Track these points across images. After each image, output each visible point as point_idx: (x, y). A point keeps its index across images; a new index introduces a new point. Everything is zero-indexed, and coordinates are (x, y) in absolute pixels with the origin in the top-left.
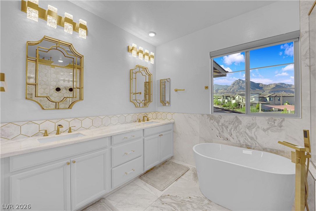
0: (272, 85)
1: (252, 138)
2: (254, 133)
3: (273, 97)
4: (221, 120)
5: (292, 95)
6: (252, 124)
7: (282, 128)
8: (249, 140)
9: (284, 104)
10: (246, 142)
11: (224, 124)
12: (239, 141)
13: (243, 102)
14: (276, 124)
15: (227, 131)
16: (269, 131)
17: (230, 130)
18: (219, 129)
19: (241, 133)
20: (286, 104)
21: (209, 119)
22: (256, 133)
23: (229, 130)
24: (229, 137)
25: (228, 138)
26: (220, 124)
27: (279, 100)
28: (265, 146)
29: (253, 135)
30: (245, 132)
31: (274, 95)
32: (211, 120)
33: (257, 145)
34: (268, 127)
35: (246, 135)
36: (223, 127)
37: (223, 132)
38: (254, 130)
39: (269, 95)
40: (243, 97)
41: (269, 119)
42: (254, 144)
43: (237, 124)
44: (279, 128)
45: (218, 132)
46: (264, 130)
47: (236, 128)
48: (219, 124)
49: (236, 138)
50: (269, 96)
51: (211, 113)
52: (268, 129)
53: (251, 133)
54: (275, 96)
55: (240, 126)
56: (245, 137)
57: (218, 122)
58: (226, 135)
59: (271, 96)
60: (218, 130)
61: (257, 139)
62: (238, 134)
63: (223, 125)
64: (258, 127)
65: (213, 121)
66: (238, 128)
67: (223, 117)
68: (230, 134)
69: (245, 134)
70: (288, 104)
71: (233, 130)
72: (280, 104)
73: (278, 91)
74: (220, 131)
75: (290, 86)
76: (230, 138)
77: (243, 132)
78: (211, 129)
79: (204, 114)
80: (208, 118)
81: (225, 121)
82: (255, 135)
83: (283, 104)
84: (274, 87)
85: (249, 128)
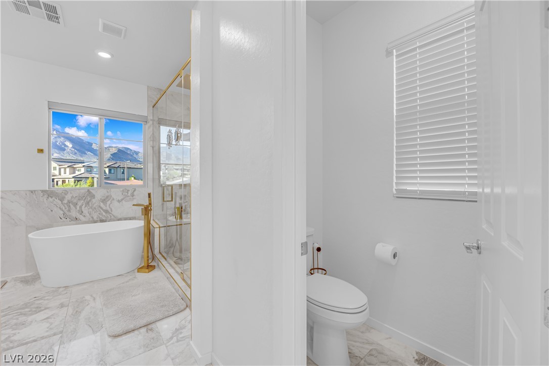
0: (113, 148)
1: (106, 212)
2: (109, 205)
3: (115, 169)
4: (66, 196)
5: (139, 166)
6: (107, 197)
7: (134, 197)
8: (104, 214)
9: (130, 179)
10: (101, 216)
11: (72, 201)
12: (92, 218)
13: (60, 174)
14: (129, 194)
15: (76, 209)
16: (123, 201)
17: (81, 207)
18: (64, 209)
19: (95, 208)
20: (133, 178)
21: (46, 196)
22: (111, 206)
23: (78, 207)
24: (79, 216)
25: (77, 217)
26: (65, 201)
27: (123, 173)
28: (120, 217)
29: (108, 208)
30: (99, 206)
31: (116, 165)
32: (50, 198)
33: (112, 217)
34: (122, 197)
35: (101, 210)
36: (70, 204)
37: (69, 211)
38: (109, 203)
39: (108, 165)
40: (59, 165)
41: (123, 190)
42: (109, 217)
43: (89, 199)
44: (132, 198)
45: (62, 212)
46: (119, 201)
47: (88, 203)
48: (63, 202)
49: (88, 215)
50: (108, 167)
51: (49, 188)
52: (122, 200)
53: (106, 206)
54: (118, 167)
55: (94, 200)
56: (99, 212)
57: (62, 200)
58: (74, 213)
59: (112, 166)
60: (62, 210)
61: (112, 211)
62: (91, 210)
63: (69, 202)
64: (113, 199)
65: (54, 198)
66: (90, 203)
67: (69, 193)
68: (81, 212)
69: (99, 208)
70: (135, 178)
71: (84, 206)
72: (124, 179)
73: (121, 159)
74: (66, 211)
75: (137, 153)
76: (81, 217)
77: (97, 207)
78: (49, 210)
79: (35, 191)
80: (44, 195)
81: (72, 197)
82: (110, 207)
83: (128, 179)
84: (116, 151)
85: (104, 201)
